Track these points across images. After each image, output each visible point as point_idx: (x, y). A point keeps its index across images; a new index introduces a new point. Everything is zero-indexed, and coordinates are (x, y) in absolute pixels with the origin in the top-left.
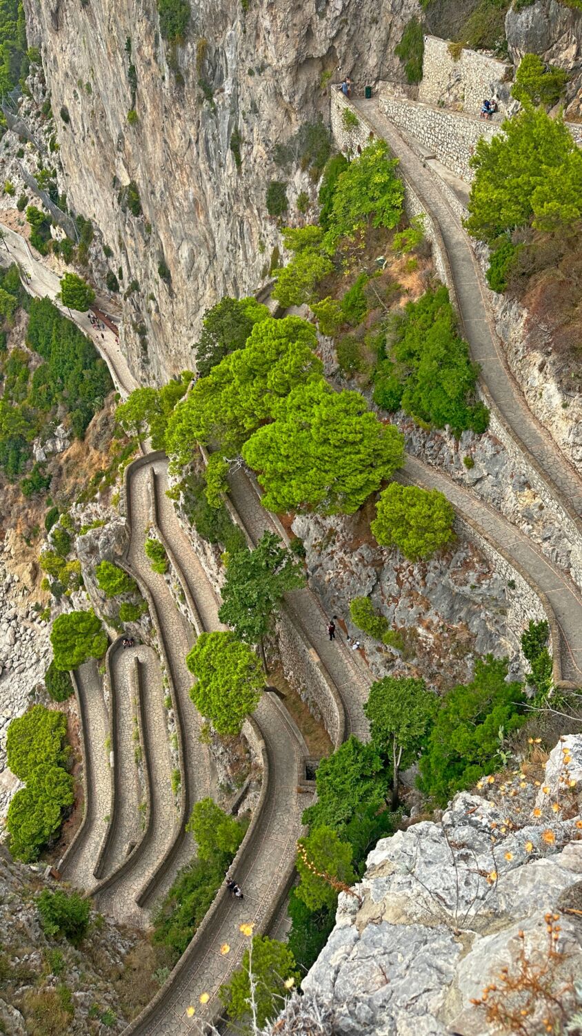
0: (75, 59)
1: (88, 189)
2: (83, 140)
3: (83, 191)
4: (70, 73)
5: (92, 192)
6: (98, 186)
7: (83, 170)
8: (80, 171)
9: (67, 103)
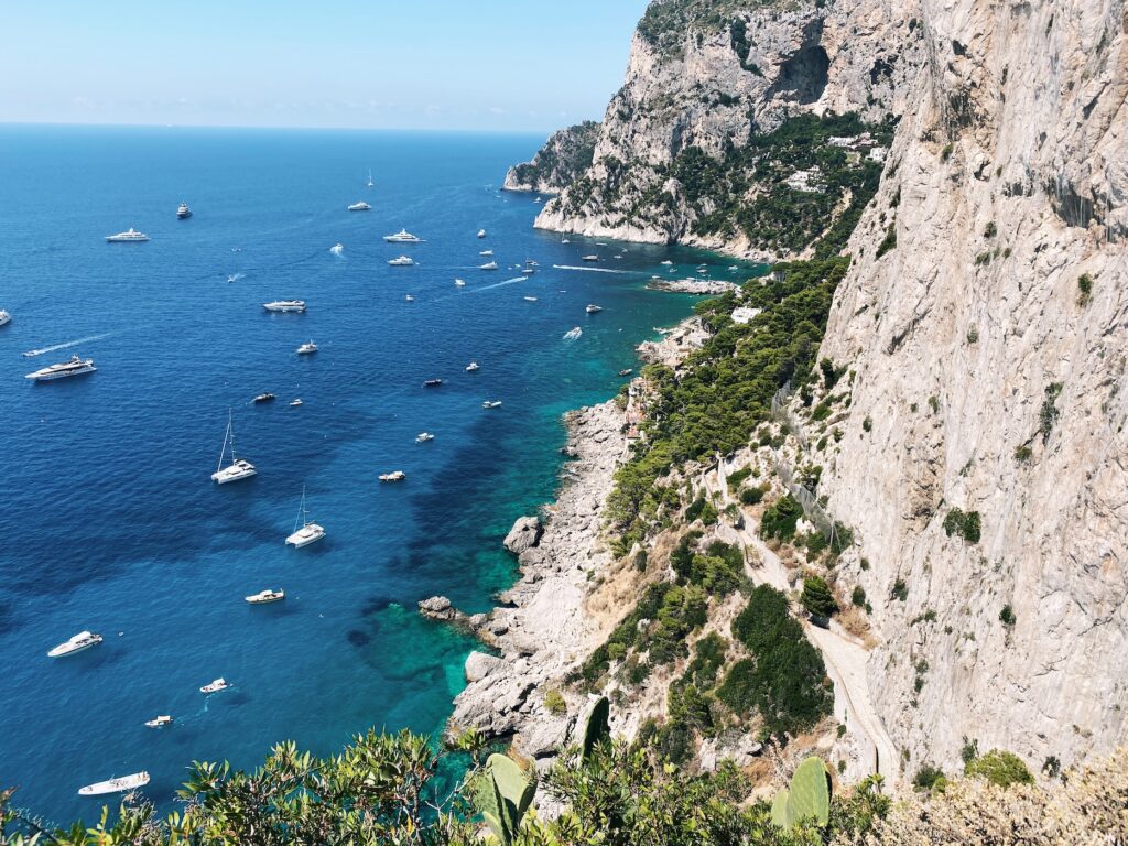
0: (905, 382)
1: (866, 496)
2: (883, 451)
3: (856, 497)
4: (891, 391)
5: (868, 501)
6: (882, 496)
7: (867, 478)
8: (863, 478)
9: (874, 416)
